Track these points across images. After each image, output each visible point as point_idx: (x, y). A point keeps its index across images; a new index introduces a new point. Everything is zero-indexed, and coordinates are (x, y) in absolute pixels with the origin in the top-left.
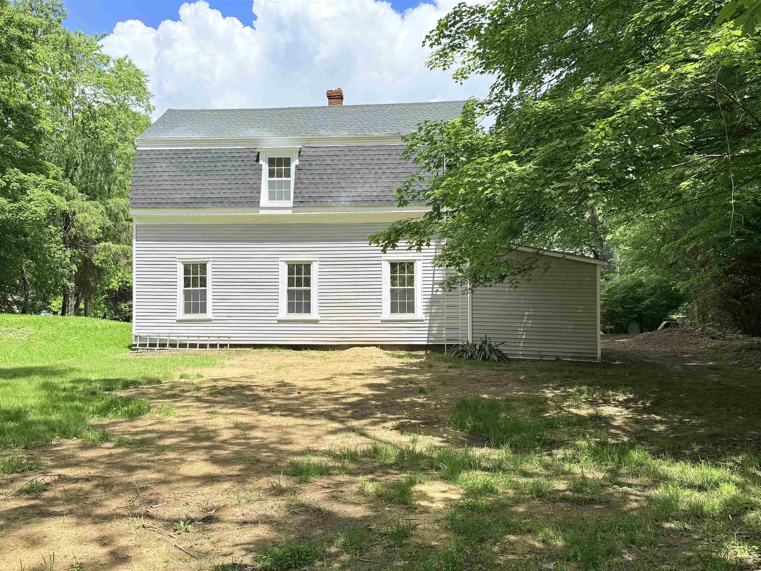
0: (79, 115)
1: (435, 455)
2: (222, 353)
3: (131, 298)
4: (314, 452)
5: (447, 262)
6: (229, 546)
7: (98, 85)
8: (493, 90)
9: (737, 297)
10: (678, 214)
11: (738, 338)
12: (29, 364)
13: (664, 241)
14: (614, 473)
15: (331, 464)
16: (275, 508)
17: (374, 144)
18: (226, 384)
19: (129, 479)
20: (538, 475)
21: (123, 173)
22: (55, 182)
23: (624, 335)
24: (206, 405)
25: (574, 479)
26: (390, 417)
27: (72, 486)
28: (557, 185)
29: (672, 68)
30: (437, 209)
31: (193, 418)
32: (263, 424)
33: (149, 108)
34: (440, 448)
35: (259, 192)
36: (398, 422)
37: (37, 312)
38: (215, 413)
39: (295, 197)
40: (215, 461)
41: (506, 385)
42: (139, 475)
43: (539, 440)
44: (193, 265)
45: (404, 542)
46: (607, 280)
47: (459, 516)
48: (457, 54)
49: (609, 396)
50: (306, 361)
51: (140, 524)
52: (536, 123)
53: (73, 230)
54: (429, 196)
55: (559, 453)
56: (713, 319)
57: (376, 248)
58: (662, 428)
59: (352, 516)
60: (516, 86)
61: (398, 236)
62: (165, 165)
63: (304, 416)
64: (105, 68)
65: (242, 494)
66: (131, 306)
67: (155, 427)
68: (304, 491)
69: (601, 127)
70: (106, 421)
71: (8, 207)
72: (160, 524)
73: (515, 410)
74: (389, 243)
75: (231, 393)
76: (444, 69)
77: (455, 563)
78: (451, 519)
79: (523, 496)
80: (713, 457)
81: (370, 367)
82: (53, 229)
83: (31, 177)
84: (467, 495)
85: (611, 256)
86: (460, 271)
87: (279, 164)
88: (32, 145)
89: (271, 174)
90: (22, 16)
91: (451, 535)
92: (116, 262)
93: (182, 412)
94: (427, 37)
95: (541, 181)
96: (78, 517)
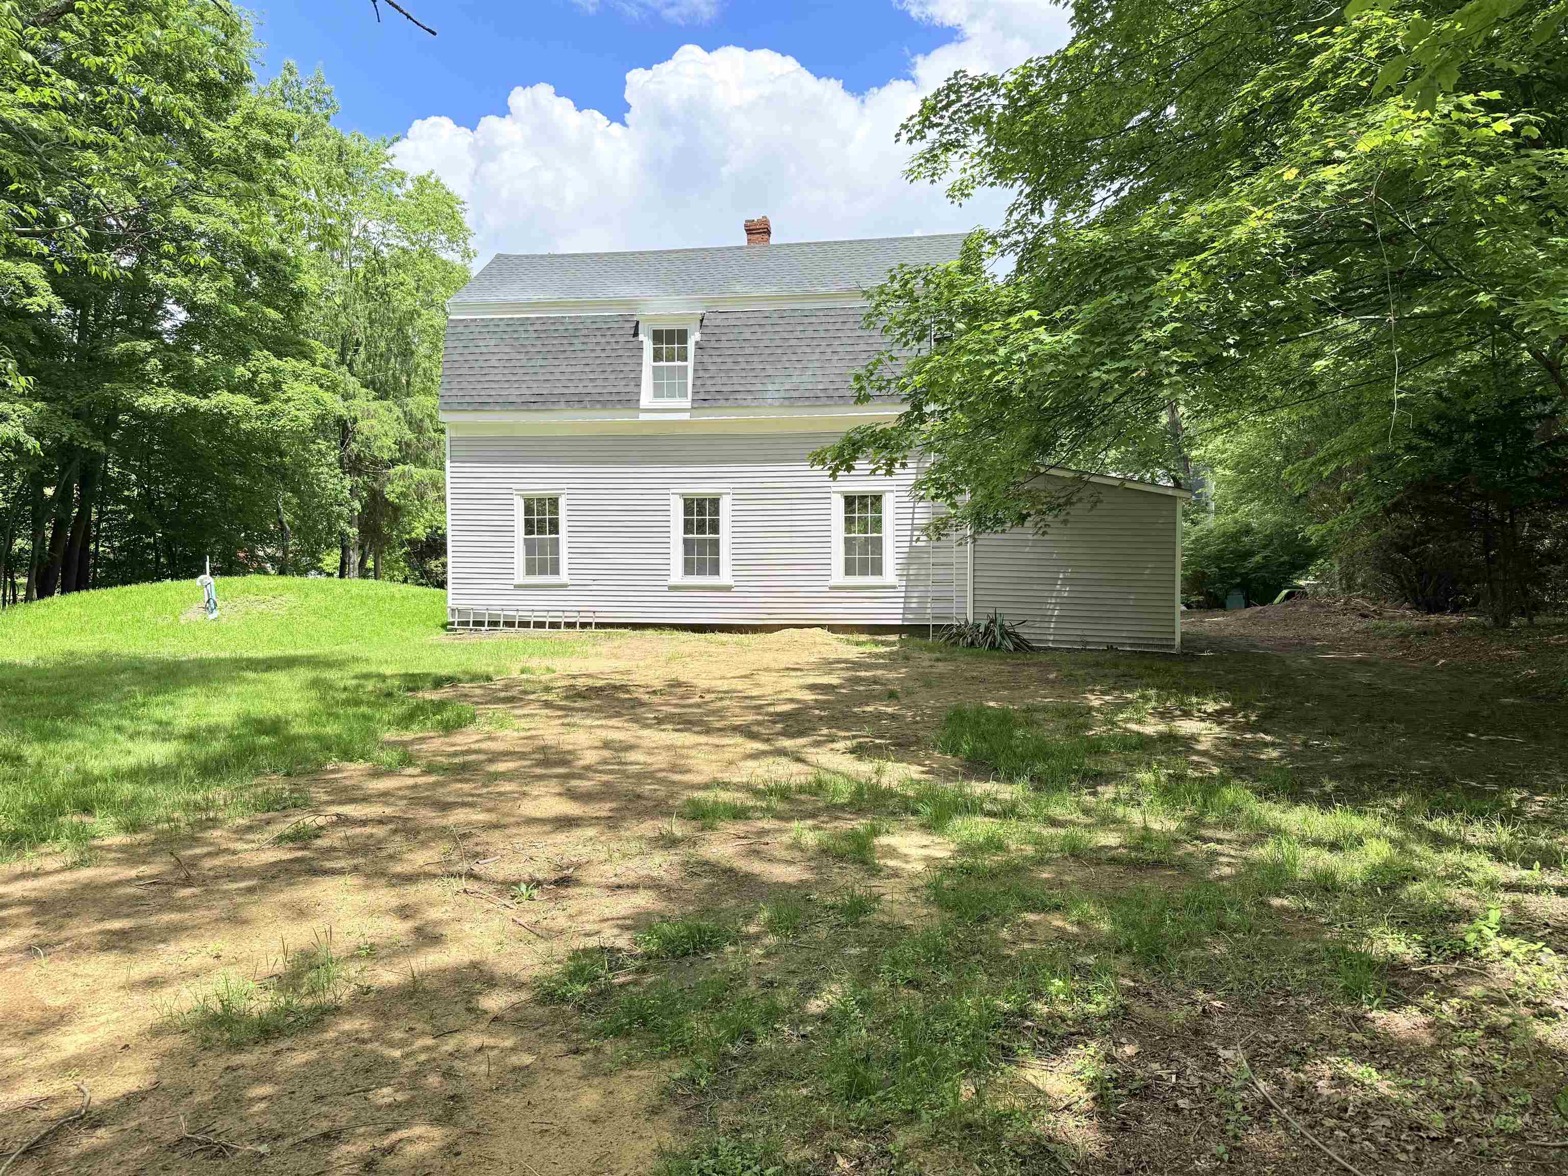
0: (360, 267)
1: (911, 793)
2: (584, 636)
3: (445, 552)
4: (725, 786)
5: (933, 491)
6: (594, 922)
7: (388, 218)
8: (1011, 214)
9: (1404, 549)
10: (1311, 417)
11: (1403, 616)
12: (291, 652)
13: (1287, 460)
14: (1196, 822)
15: (750, 803)
16: (665, 866)
17: (818, 306)
18: (590, 682)
19: (444, 822)
20: (1073, 823)
21: (430, 357)
22: (326, 371)
23: (1221, 612)
24: (560, 713)
25: (1131, 830)
26: (843, 734)
27: (358, 830)
28: (1111, 365)
29: (1302, 173)
30: (918, 407)
31: (541, 732)
32: (645, 743)
33: (467, 255)
34: (919, 782)
35: (638, 385)
36: (855, 742)
37: (303, 572)
38: (574, 725)
39: (695, 393)
40: (573, 795)
41: (1027, 687)
42: (459, 816)
43: (1076, 772)
44: (539, 500)
45: (861, 919)
46: (1194, 523)
47: (947, 883)
48: (953, 157)
49: (1191, 705)
50: (712, 649)
51: (461, 888)
52: (1079, 266)
53: (353, 445)
54: (905, 386)
55: (1108, 791)
56: (1364, 586)
57: (821, 472)
58: (1275, 754)
59: (781, 880)
60: (1049, 207)
61: (856, 451)
62: (493, 342)
63: (708, 731)
64: (397, 190)
65: (614, 846)
66: (444, 565)
67: (484, 746)
68: (710, 842)
69: (1183, 270)
70: (408, 736)
71: (255, 411)
72: (492, 888)
73: (1039, 725)
74: (842, 463)
75: (598, 697)
76: (933, 182)
77: (940, 952)
78: (935, 887)
79: (1048, 855)
80: (1355, 800)
81: (812, 659)
82: (322, 445)
83: (289, 364)
84: (961, 852)
85: (1202, 484)
86: (954, 505)
87: (670, 341)
88: (288, 314)
89: (657, 356)
90: (270, 110)
91: (934, 910)
92: (421, 497)
93: (523, 723)
94: (904, 127)
95: (1086, 360)
96: (368, 876)
